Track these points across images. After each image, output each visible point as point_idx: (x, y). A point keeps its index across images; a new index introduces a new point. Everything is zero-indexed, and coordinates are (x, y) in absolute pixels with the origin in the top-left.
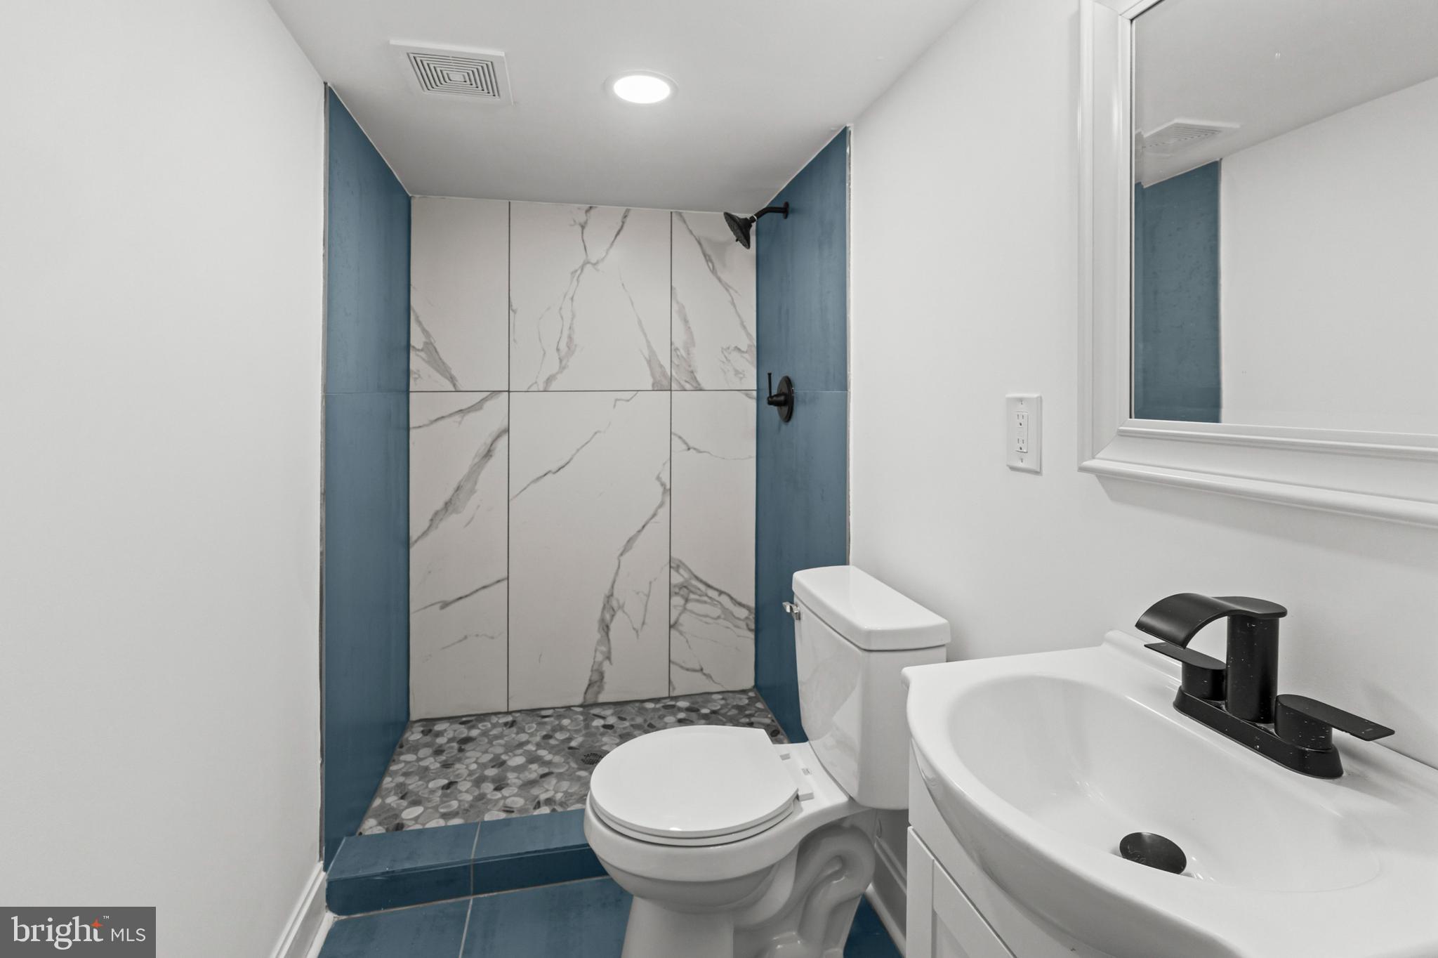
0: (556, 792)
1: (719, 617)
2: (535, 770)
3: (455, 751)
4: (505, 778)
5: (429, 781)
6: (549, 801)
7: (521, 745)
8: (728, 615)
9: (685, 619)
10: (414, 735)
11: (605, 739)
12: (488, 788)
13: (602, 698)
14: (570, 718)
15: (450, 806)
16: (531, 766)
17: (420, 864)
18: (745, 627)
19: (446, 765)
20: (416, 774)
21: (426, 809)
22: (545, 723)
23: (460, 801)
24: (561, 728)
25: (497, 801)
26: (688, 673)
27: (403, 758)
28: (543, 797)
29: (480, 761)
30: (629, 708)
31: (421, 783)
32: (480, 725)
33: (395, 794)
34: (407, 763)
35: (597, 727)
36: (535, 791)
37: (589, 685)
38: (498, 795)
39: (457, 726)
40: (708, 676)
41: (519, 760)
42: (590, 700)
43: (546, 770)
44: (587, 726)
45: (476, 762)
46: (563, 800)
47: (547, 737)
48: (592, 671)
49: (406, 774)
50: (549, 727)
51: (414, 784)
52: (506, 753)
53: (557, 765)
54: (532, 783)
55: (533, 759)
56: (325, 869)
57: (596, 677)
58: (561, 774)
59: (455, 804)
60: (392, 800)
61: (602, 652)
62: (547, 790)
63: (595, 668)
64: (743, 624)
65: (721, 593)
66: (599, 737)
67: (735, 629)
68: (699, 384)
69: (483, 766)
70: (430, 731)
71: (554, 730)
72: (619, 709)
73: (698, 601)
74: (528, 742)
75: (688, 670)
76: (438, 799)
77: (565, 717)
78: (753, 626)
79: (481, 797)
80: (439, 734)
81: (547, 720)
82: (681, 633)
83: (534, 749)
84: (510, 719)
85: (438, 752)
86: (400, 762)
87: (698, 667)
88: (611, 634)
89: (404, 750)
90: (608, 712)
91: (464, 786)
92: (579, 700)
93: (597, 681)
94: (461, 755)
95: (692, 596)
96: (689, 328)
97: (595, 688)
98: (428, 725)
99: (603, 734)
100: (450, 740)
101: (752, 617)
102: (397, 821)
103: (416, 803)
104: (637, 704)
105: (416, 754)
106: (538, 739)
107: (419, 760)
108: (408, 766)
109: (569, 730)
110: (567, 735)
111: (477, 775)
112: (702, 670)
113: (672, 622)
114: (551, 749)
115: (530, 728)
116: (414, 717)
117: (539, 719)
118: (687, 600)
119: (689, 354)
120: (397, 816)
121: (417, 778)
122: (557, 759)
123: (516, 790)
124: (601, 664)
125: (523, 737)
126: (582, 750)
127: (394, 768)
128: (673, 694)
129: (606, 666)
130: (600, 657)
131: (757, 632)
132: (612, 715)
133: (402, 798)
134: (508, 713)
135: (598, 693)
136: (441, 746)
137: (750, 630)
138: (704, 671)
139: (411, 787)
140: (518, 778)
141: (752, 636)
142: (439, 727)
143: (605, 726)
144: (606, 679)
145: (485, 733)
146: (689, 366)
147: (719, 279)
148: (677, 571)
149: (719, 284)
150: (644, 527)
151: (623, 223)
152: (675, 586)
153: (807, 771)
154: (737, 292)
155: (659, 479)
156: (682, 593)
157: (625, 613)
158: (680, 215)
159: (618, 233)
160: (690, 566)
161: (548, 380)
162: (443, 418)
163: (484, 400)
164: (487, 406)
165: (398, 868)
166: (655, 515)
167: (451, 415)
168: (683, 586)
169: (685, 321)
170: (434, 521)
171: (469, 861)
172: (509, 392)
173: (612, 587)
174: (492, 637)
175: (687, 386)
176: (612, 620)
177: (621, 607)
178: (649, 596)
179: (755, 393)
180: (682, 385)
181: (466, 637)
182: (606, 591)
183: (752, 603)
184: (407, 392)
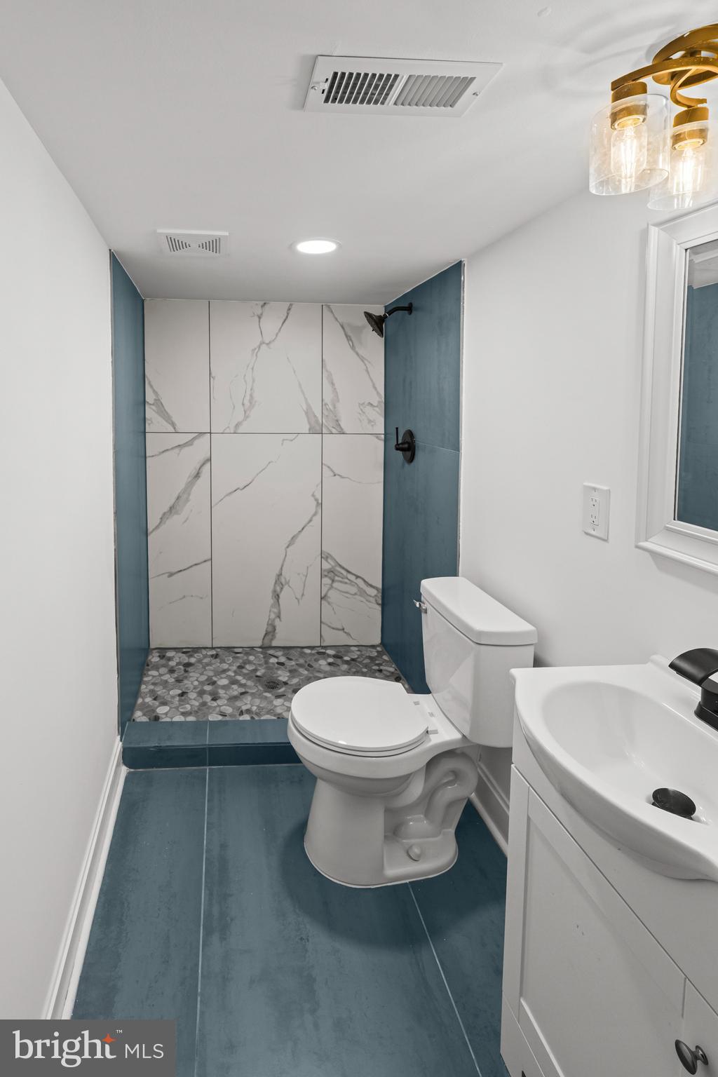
0: (252, 706)
1: (356, 594)
2: (236, 690)
3: (183, 672)
4: (217, 693)
5: (169, 691)
6: (248, 711)
7: (224, 671)
8: (362, 593)
9: (331, 593)
10: (154, 658)
11: (279, 672)
12: (208, 698)
13: (274, 644)
14: (254, 655)
15: (185, 708)
16: (233, 686)
18: (374, 602)
19: (178, 681)
20: (161, 685)
21: (171, 708)
22: (237, 657)
23: (191, 705)
24: (250, 662)
25: (215, 707)
26: (334, 631)
27: (150, 673)
28: (244, 708)
29: (199, 679)
30: (293, 651)
31: (164, 691)
32: (196, 655)
33: (150, 697)
34: (154, 676)
35: (273, 663)
36: (238, 704)
37: (266, 634)
38: (215, 704)
39: (180, 655)
40: (348, 634)
41: (224, 682)
42: (267, 643)
43: (243, 690)
44: (266, 662)
45: (197, 680)
46: (258, 711)
47: (241, 667)
48: (268, 624)
49: (154, 684)
50: (241, 661)
51: (160, 691)
52: (215, 676)
53: (250, 687)
54: (235, 698)
55: (234, 682)
56: (121, 740)
57: (270, 629)
58: (253, 693)
59: (188, 707)
60: (148, 700)
61: (274, 613)
62: (246, 704)
63: (270, 622)
64: (373, 600)
65: (357, 577)
66: (275, 671)
67: (367, 603)
68: (342, 429)
69: (202, 683)
70: (164, 656)
71: (245, 663)
72: (286, 652)
73: (341, 582)
74: (228, 670)
75: (333, 628)
76: (177, 703)
77: (251, 655)
78: (380, 602)
79: (204, 704)
80: (170, 659)
81: (238, 655)
82: (329, 603)
83: (233, 674)
84: (214, 652)
85: (172, 671)
86: (149, 676)
87: (341, 628)
88: (280, 600)
89: (149, 667)
90: (279, 653)
91: (192, 695)
92: (259, 643)
93: (271, 632)
94: (186, 674)
95: (337, 578)
96: (335, 389)
97: (270, 636)
98: (162, 651)
99: (277, 669)
100: (178, 664)
101: (380, 595)
102: (155, 714)
103: (164, 703)
104: (299, 650)
105: (158, 671)
106: (234, 668)
107: (161, 675)
108: (154, 679)
109: (255, 664)
110: (253, 667)
111: (199, 689)
112: (343, 629)
113: (323, 595)
114: (244, 676)
115: (228, 660)
116: (152, 646)
117: (234, 655)
118: (333, 581)
119: (335, 408)
120: (154, 711)
121: (161, 687)
122: (249, 683)
123: (226, 702)
124: (274, 620)
125: (225, 666)
126: (265, 678)
127: (146, 679)
128: (324, 644)
129: (277, 622)
130: (273, 616)
131: (383, 605)
132: (283, 655)
133: (155, 699)
134: (213, 648)
135: (272, 639)
136: (172, 667)
137: (378, 604)
138: (345, 630)
139: (159, 693)
140: (225, 693)
141: (379, 608)
142: (170, 654)
143: (278, 663)
144: (277, 631)
145: (199, 661)
146: (335, 416)
147: (357, 354)
148: (327, 561)
149: (358, 358)
150: (303, 529)
151: (288, 314)
152: (325, 570)
153: (432, 715)
154: (370, 363)
155: (313, 495)
156: (330, 575)
157: (290, 587)
158: (329, 307)
159: (283, 323)
160: (335, 558)
161: (237, 425)
162: (167, 450)
163: (194, 439)
164: (196, 442)
165: (163, 744)
166: (310, 521)
167: (172, 448)
168: (330, 571)
169: (333, 384)
170: (163, 518)
171: (205, 745)
172: (210, 433)
173: (281, 569)
174: (202, 598)
175: (334, 431)
176: (281, 591)
177: (288, 583)
178: (306, 576)
179: (383, 436)
180: (330, 430)
181: (184, 597)
182: (277, 572)
183: (380, 586)
184: (145, 432)
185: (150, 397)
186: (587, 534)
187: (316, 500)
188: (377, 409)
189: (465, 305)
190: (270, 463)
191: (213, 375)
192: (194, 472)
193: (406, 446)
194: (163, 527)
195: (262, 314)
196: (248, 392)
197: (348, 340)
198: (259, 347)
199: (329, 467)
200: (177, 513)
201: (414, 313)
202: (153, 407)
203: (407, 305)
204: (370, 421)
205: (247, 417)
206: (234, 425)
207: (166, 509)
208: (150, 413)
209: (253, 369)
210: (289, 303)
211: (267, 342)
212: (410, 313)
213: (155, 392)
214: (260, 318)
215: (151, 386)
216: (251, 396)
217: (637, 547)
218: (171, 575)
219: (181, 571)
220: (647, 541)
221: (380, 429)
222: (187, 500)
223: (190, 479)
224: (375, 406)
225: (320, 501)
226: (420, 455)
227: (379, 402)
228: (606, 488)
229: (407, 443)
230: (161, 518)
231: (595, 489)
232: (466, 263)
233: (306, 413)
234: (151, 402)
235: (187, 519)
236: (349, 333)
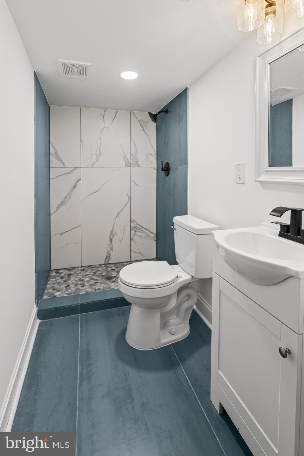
0: (100, 287)
1: (145, 237)
2: (93, 282)
3: (67, 278)
4: (84, 284)
5: (61, 286)
6: (99, 289)
7: (87, 275)
8: (148, 236)
9: (135, 237)
10: (53, 274)
11: (112, 273)
12: (80, 287)
13: (110, 262)
14: (101, 268)
15: (69, 291)
16: (91, 281)
17: (64, 305)
18: (153, 239)
19: (65, 281)
20: (56, 284)
21: (62, 292)
22: (93, 269)
23: (72, 290)
24: (99, 271)
25: (83, 290)
26: (136, 254)
27: (51, 280)
28: (97, 288)
29: (75, 280)
30: (118, 264)
31: (58, 286)
32: (73, 270)
33: (51, 289)
34: (53, 281)
35: (110, 270)
36: (94, 287)
37: (106, 258)
38: (83, 288)
39: (66, 271)
40: (142, 255)
41: (88, 279)
42: (107, 262)
43: (96, 281)
44: (106, 270)
45: (74, 280)
46: (103, 289)
47: (95, 273)
48: (107, 254)
49: (53, 284)
50: (95, 270)
51: (56, 286)
52: (83, 277)
53: (99, 280)
54: (93, 285)
55: (91, 279)
56: (37, 307)
57: (108, 255)
58: (101, 282)
59: (70, 291)
60: (50, 291)
61: (110, 248)
62: (98, 287)
63: (108, 252)
64: (152, 239)
65: (146, 229)
66: (111, 272)
67: (150, 240)
68: (139, 165)
69: (77, 281)
70: (58, 272)
71: (97, 271)
72: (115, 265)
73: (139, 232)
74: (89, 275)
75: (136, 253)
76: (65, 290)
77: (99, 268)
78: (155, 239)
79: (78, 289)
80: (61, 273)
81: (94, 268)
82: (134, 242)
83: (91, 276)
84: (82, 268)
85: (62, 278)
86: (51, 281)
87: (139, 252)
88: (113, 242)
89: (51, 277)
90: (112, 266)
91: (72, 286)
92: (103, 263)
93: (108, 257)
94: (69, 278)
95: (137, 230)
97: (108, 259)
98: (57, 271)
99: (112, 272)
100: (65, 275)
101: (155, 236)
102: (54, 296)
103: (58, 291)
104: (121, 263)
105: (55, 279)
106: (92, 273)
107: (56, 280)
108: (53, 282)
109: (101, 271)
110: (101, 272)
111: (75, 283)
112: (140, 253)
113: (131, 238)
114: (97, 276)
115: (89, 271)
116: (52, 269)
117: (91, 268)
118: (136, 232)
120: (53, 295)
121: (57, 285)
122: (99, 279)
123: (88, 287)
124: (110, 251)
125: (87, 273)
126: (106, 276)
127: (49, 282)
128: (131, 260)
129: (111, 252)
131: (157, 241)
132: (114, 266)
133: (54, 290)
134: (81, 267)
135: (109, 260)
136: (62, 276)
137: (155, 240)
138: (141, 253)
139: (56, 287)
140: (88, 284)
141: (155, 242)
142: (60, 271)
143: (112, 270)
144: (111, 256)
145: (75, 272)
146: (136, 159)
147: (145, 133)
148: (133, 223)
149: (145, 134)
150: (123, 209)
151: (116, 115)
152: (132, 227)
153: (179, 271)
154: (150, 137)
155: (127, 194)
156: (134, 229)
157: (117, 236)
158: (133, 112)
159: (114, 118)
160: (137, 221)
161: (93, 163)
162: (60, 175)
163: (73, 170)
164: (74, 171)
165: (58, 306)
166: (126, 206)
167: (63, 175)
168: (135, 227)
169: (135, 146)
170: (58, 208)
171: (79, 304)
172: (81, 167)
173: (113, 228)
174: (76, 244)
175: (136, 166)
176: (113, 238)
177: (116, 234)
178: (124, 230)
179: (156, 168)
180: (134, 166)
181: (68, 244)
182: (111, 229)
183: (155, 233)
184: (49, 167)
185: (52, 151)
186: (237, 183)
187: (128, 196)
188: (154, 156)
189: (189, 105)
190: (108, 180)
191: (82, 140)
192: (73, 185)
193: (166, 169)
194: (57, 212)
195: (104, 115)
196: (98, 149)
197: (141, 127)
198: (103, 129)
199: (134, 182)
200: (65, 205)
201: (168, 113)
202: (54, 155)
203: (165, 110)
204: (151, 162)
205: (98, 160)
206: (92, 163)
207: (60, 203)
208: (52, 158)
209: (100, 138)
210: (116, 110)
211: (107, 127)
212: (167, 114)
213: (54, 148)
214: (103, 116)
215: (53, 146)
216: (100, 150)
217: (256, 181)
218: (62, 234)
219: (66, 232)
220: (259, 178)
221: (155, 165)
222: (70, 198)
223: (71, 189)
224: (152, 155)
225: (130, 197)
226: (171, 173)
227: (154, 154)
228: (243, 163)
229: (166, 167)
230: (57, 208)
231: (239, 164)
232: (189, 88)
233: (124, 158)
234: (53, 153)
235: (70, 207)
236: (142, 124)
